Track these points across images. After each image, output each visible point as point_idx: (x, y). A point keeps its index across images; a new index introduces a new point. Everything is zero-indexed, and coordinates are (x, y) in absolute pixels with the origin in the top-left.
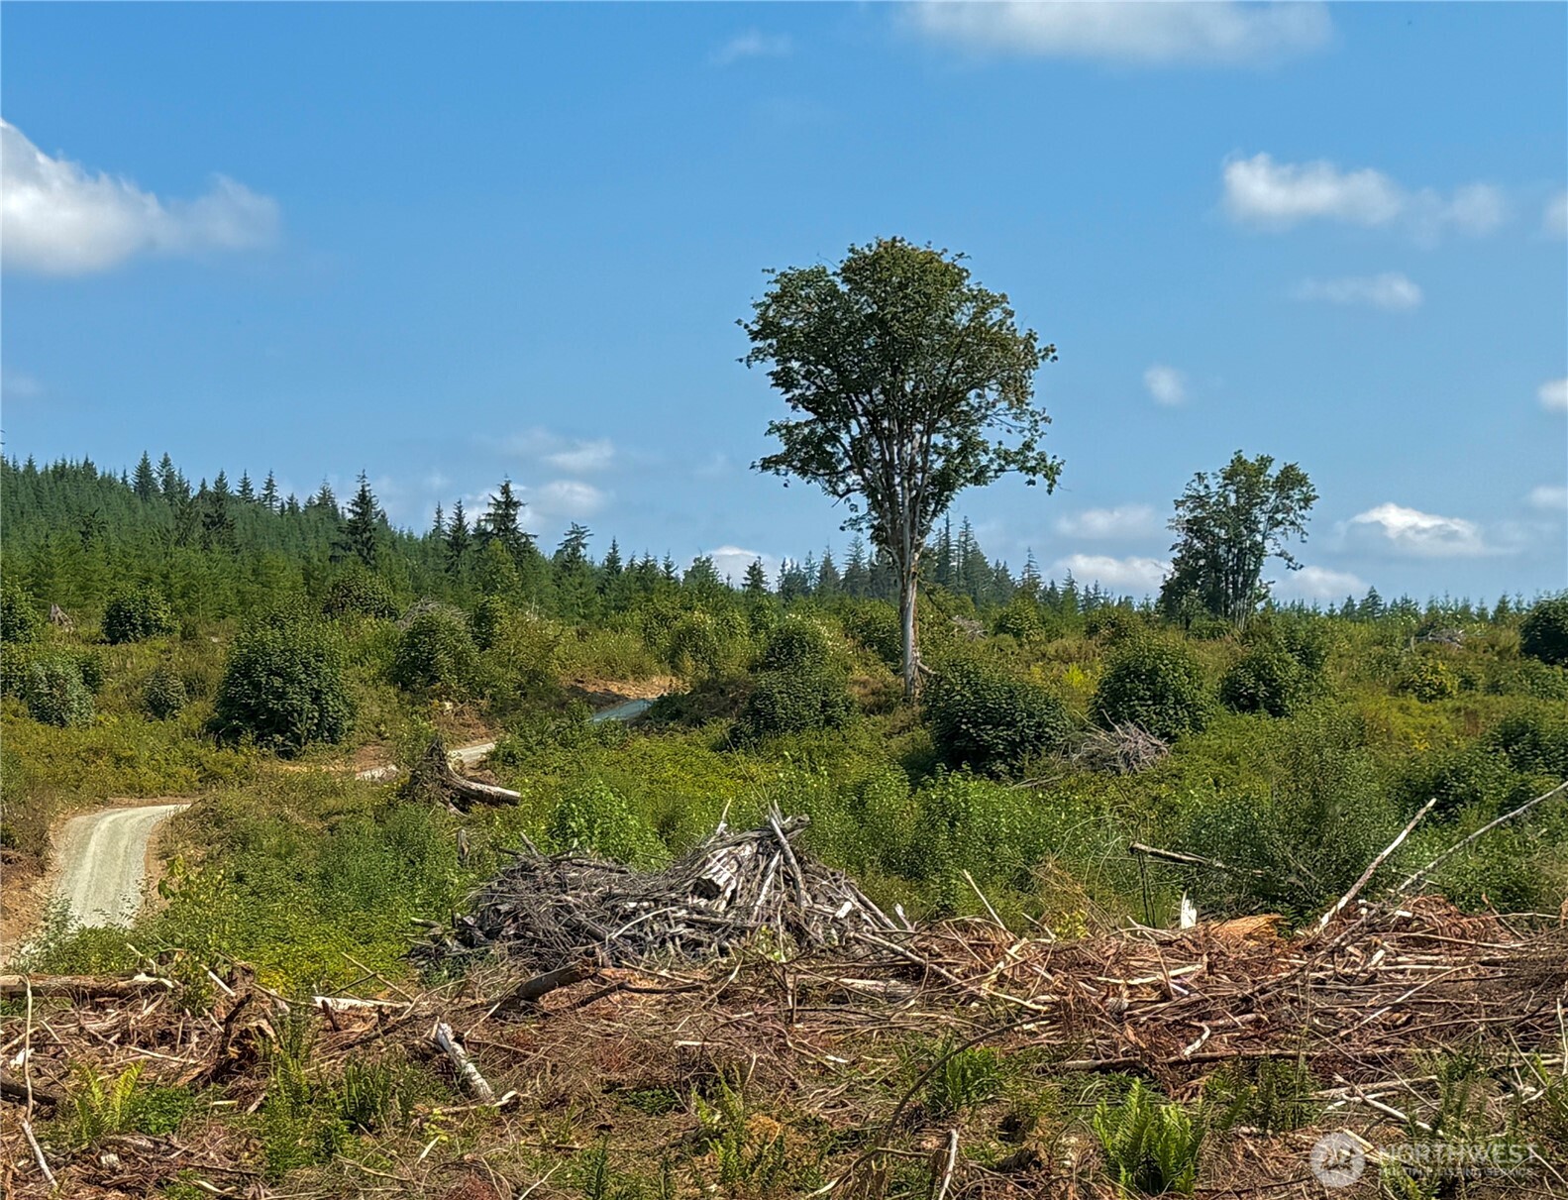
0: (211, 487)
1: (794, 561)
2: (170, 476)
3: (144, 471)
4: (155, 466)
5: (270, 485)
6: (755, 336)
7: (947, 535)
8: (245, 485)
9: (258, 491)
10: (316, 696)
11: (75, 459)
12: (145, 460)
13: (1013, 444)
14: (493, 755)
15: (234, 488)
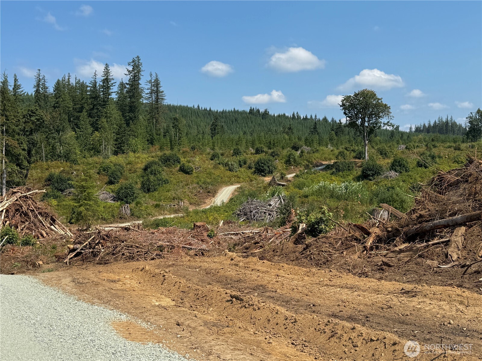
0: (305, 117)
1: (418, 125)
2: (298, 115)
3: (293, 115)
4: (295, 114)
5: (316, 116)
6: (341, 106)
7: (447, 119)
8: (311, 116)
9: (314, 117)
10: (268, 167)
11: (282, 113)
12: (294, 113)
13: (386, 122)
14: (295, 176)
15: (309, 117)
